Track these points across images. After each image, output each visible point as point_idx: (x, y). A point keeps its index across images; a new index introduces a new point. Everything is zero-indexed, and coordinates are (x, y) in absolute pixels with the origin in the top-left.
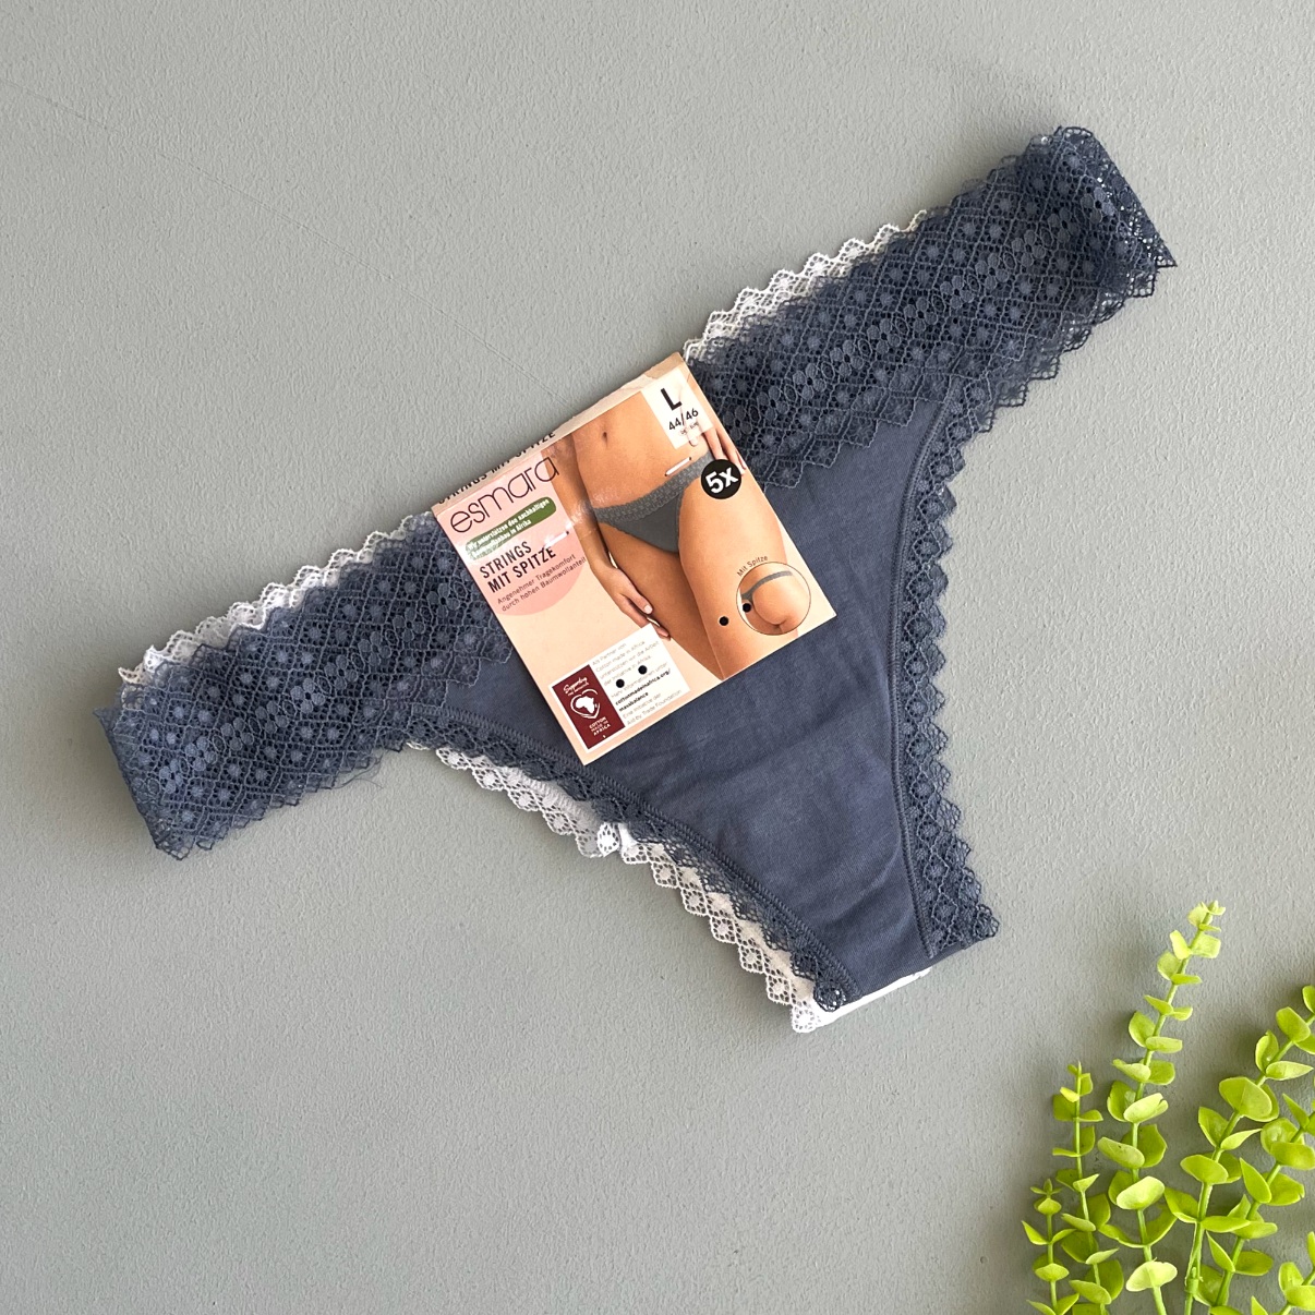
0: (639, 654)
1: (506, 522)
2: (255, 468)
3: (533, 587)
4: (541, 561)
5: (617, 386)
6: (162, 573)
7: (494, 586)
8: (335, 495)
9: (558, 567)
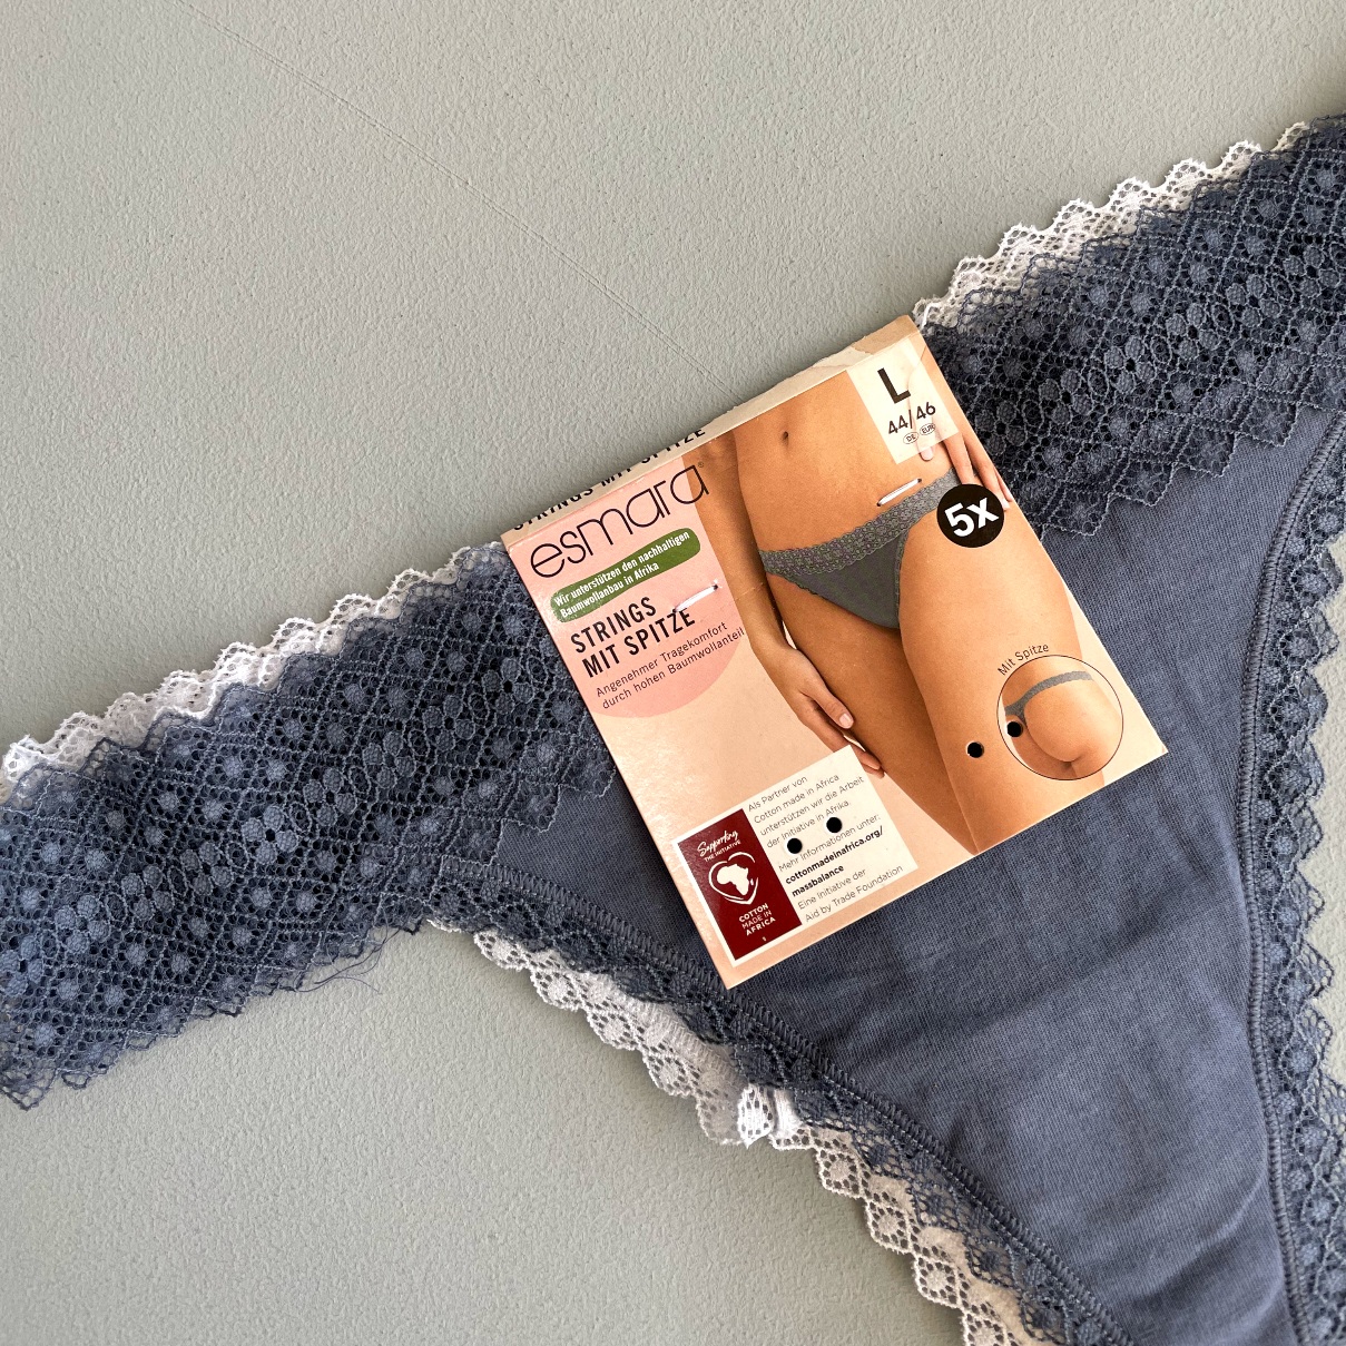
0: (829, 797)
1: (619, 565)
2: (230, 462)
3: (655, 672)
4: (669, 629)
5: (808, 363)
6: (66, 618)
7: (592, 667)
8: (351, 509)
9: (698, 641)
